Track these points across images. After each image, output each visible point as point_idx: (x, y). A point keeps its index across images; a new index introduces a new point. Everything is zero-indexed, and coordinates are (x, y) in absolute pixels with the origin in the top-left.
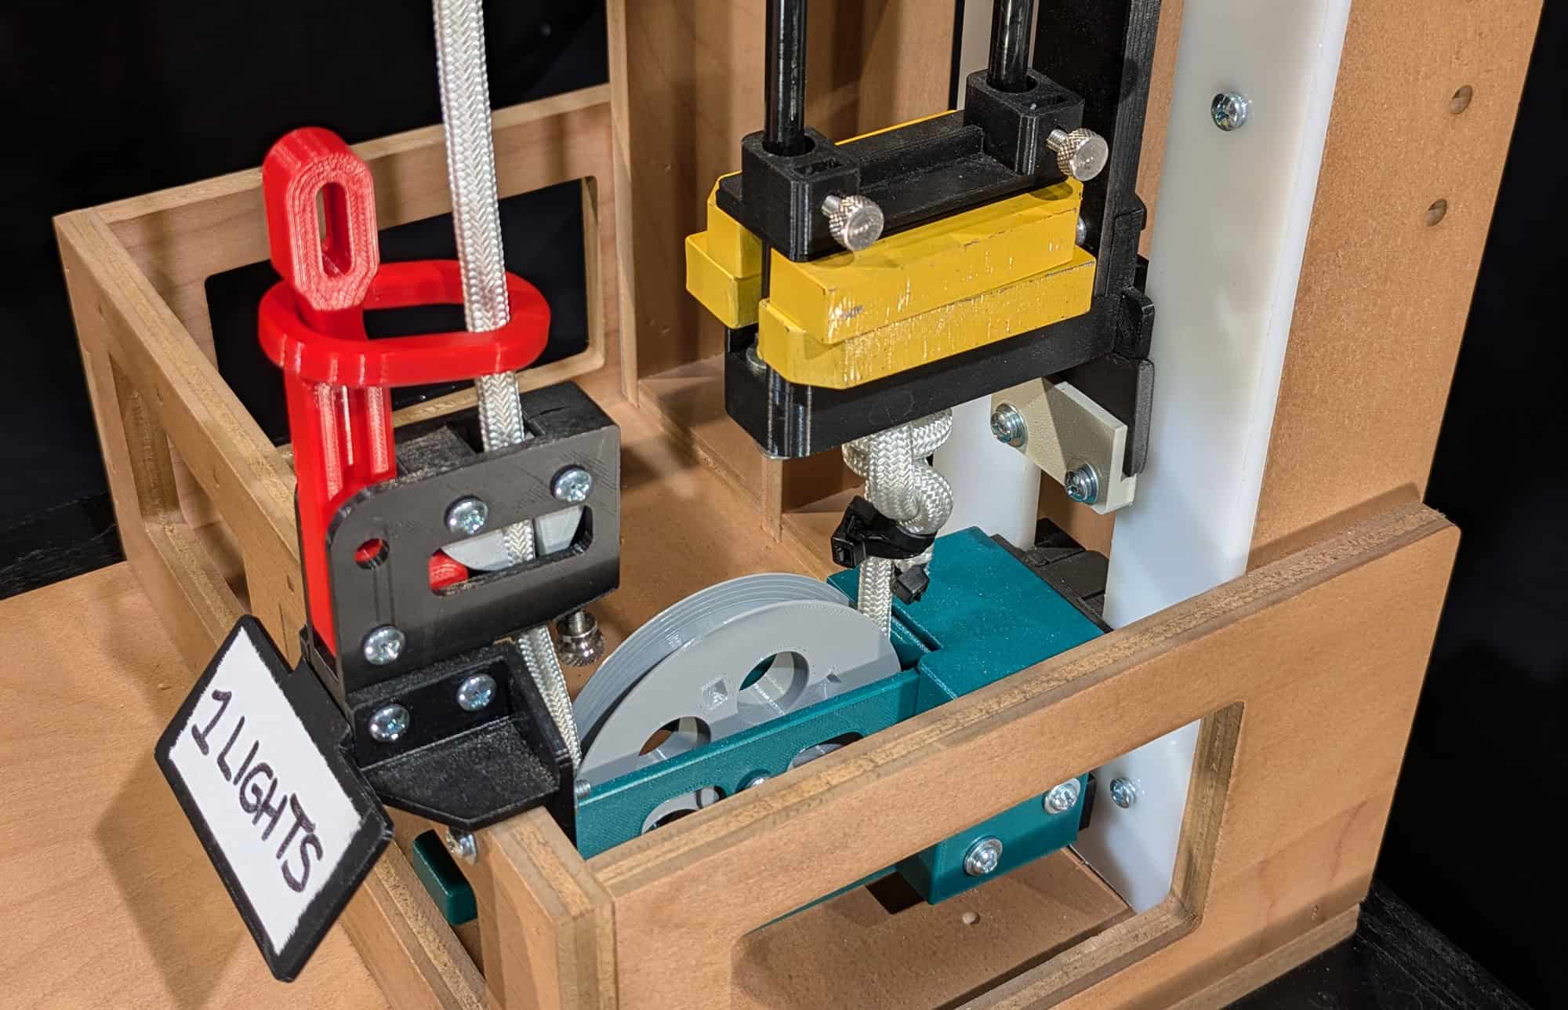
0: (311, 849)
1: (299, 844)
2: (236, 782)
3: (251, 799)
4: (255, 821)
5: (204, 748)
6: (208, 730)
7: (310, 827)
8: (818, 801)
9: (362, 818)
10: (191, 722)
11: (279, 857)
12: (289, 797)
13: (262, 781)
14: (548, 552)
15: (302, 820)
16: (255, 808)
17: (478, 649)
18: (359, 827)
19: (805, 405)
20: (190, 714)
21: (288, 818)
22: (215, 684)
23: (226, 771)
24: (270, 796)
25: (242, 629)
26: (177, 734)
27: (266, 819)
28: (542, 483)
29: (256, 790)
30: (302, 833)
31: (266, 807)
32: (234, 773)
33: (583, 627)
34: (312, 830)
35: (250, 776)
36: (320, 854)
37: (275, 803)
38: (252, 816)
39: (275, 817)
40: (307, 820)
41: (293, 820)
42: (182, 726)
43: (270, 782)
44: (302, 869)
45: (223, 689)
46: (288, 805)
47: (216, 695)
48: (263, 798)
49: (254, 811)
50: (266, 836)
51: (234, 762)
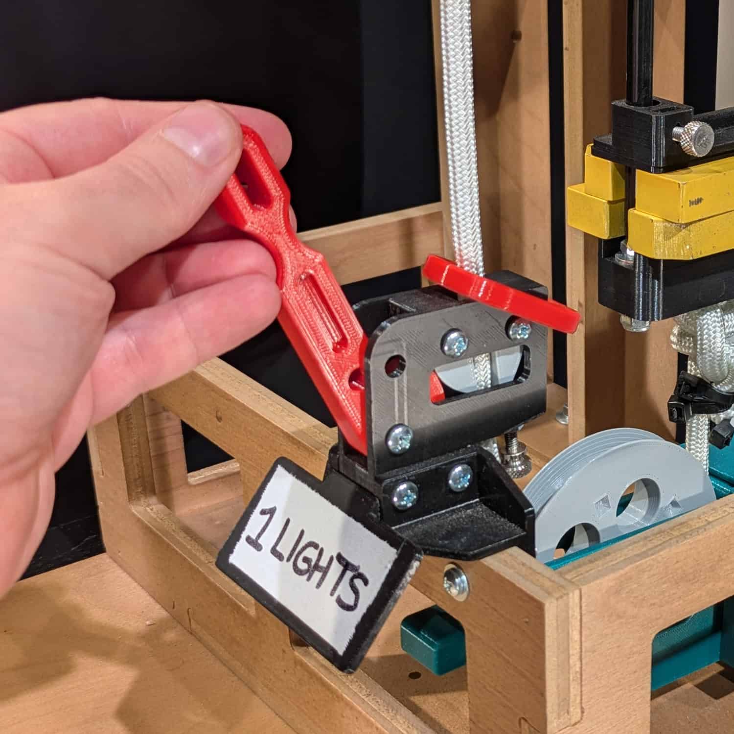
0: (358, 582)
1: (348, 581)
2: (288, 560)
3: (303, 566)
4: (309, 579)
5: (258, 547)
6: (259, 535)
7: (354, 568)
8: (703, 530)
9: (398, 550)
10: (244, 535)
11: (332, 594)
12: (335, 556)
13: (312, 553)
14: (500, 383)
15: (347, 566)
16: (308, 571)
17: (458, 450)
18: (396, 556)
19: (659, 280)
20: (243, 529)
21: (336, 568)
22: (261, 506)
23: (280, 557)
24: (318, 560)
25: (279, 466)
26: (235, 544)
27: (317, 575)
28: (499, 323)
29: (306, 560)
30: (349, 574)
31: (317, 567)
32: (286, 556)
33: (517, 449)
34: (357, 570)
35: (300, 553)
36: (366, 582)
37: (323, 563)
38: (306, 577)
39: (325, 571)
40: (353, 565)
41: (341, 568)
42: (238, 538)
43: (317, 552)
44: (353, 596)
45: (268, 507)
46: (335, 561)
47: (263, 512)
48: (313, 564)
49: (306, 573)
50: (319, 585)
51: (285, 548)
